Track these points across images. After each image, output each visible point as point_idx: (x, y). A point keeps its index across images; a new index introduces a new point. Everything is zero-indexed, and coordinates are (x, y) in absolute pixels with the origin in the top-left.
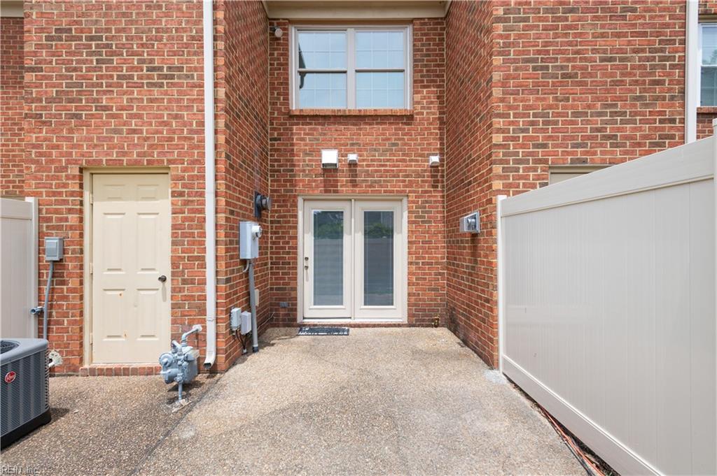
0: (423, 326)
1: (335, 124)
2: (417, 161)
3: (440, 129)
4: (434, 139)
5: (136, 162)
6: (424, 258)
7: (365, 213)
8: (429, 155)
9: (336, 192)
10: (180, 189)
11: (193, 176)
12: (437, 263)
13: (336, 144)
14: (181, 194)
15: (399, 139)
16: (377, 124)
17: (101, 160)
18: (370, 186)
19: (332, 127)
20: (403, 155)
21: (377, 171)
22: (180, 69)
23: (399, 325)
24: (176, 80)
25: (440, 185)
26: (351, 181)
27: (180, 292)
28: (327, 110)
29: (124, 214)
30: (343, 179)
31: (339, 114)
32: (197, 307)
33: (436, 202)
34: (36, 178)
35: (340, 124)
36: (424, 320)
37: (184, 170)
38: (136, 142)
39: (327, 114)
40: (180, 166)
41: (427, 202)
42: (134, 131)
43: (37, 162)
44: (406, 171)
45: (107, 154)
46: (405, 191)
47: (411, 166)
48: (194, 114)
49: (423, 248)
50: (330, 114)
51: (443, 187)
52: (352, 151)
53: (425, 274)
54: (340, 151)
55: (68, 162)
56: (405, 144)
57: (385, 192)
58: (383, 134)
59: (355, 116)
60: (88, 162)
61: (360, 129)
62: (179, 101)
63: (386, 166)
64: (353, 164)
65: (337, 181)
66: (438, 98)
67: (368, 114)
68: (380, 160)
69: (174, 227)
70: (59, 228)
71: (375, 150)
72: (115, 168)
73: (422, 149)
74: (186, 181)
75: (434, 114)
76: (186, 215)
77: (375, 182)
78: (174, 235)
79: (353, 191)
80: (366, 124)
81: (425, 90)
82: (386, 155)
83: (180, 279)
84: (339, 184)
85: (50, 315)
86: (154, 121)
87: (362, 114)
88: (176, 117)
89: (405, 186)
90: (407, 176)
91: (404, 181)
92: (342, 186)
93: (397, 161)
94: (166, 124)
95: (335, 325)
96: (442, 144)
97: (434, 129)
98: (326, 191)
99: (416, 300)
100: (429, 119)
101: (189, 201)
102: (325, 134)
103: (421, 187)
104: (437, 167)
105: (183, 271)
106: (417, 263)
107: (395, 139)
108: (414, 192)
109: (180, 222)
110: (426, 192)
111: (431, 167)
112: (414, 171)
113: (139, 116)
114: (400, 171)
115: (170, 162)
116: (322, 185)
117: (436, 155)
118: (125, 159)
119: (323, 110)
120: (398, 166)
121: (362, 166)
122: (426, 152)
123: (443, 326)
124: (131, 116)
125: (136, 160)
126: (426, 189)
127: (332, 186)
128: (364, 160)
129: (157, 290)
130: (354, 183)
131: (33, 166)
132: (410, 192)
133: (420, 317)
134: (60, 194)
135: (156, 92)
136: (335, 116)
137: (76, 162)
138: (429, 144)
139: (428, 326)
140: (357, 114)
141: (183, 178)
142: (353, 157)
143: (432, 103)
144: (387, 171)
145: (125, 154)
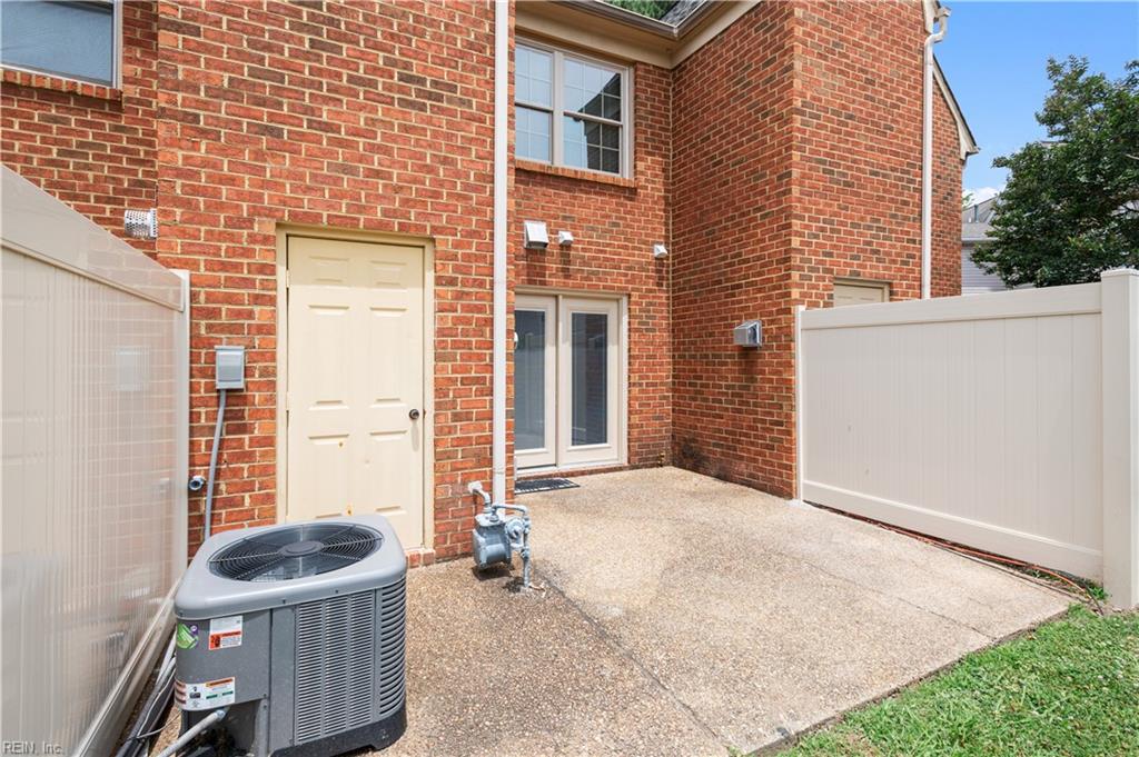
0: (646, 467)
1: (542, 185)
2: (640, 249)
3: (665, 211)
4: (659, 223)
5: (381, 225)
6: (648, 377)
7: (573, 315)
8: (654, 243)
9: (543, 283)
10: (450, 273)
11: (469, 255)
12: (662, 384)
13: (544, 214)
14: (452, 282)
15: (621, 218)
16: (596, 193)
17: (320, 216)
18: (587, 279)
19: (540, 190)
20: (626, 240)
21: (594, 258)
22: (453, 89)
23: (620, 469)
24: (445, 105)
25: (665, 283)
26: (563, 270)
27: (450, 433)
28: (535, 164)
29: (347, 308)
30: (553, 265)
31: (549, 172)
32: (475, 455)
33: (661, 304)
34: (183, 233)
35: (548, 186)
36: (647, 459)
37: (457, 245)
38: (380, 191)
39: (534, 169)
40: (450, 238)
41: (651, 304)
42: (378, 174)
43: (186, 204)
44: (628, 261)
45: (330, 207)
46: (626, 288)
47: (634, 255)
48: (472, 161)
49: (646, 364)
50: (538, 170)
51: (668, 285)
52: (564, 227)
53: (649, 398)
54: (549, 225)
55: (255, 211)
56: (628, 226)
57: (604, 287)
58: (602, 209)
59: (569, 178)
60: (293, 215)
61: (575, 198)
62: (449, 137)
63: (605, 252)
64: (566, 246)
65: (545, 268)
66: (664, 170)
67: (586, 178)
68: (598, 244)
69: (440, 332)
70: (236, 329)
71: (593, 229)
72: (343, 231)
73: (646, 235)
74: (460, 263)
75: (659, 191)
76: (459, 314)
77: (593, 273)
78: (439, 345)
79: (565, 285)
80: (581, 191)
81: (649, 158)
82: (605, 238)
83: (449, 413)
84: (547, 272)
85: (216, 490)
86: (410, 162)
87: (579, 177)
88: (445, 161)
89: (627, 282)
90: (630, 268)
91: (626, 275)
92: (550, 276)
93: (619, 247)
94: (431, 170)
96: (667, 231)
97: (659, 210)
98: (530, 282)
99: (639, 433)
100: (653, 196)
101: (463, 293)
102: (528, 198)
103: (645, 284)
104: (662, 259)
105: (454, 401)
106: (641, 385)
107: (617, 218)
108: (638, 290)
109: (450, 325)
110: (650, 291)
111: (656, 259)
112: (638, 263)
113: (386, 151)
114: (622, 261)
115: (435, 229)
116: (525, 272)
117: (660, 243)
118: (362, 218)
119: (529, 163)
120: (619, 254)
121: (577, 249)
122: (651, 239)
123: (668, 464)
124: (372, 148)
125: (380, 222)
126: (651, 287)
127: (538, 275)
128: (579, 242)
129: (404, 432)
130: (567, 274)
131: (178, 211)
132: (633, 290)
133: (643, 457)
134: (237, 267)
135: (414, 117)
136: (543, 174)
137: (270, 213)
138: (654, 229)
139: (652, 466)
140: (572, 176)
141: (455, 257)
142: (566, 236)
143: (656, 176)
144: (606, 259)
145: (361, 209)
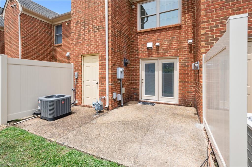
0: (185, 106)
1: (151, 33)
2: (183, 43)
3: (193, 29)
4: (190, 34)
5: (92, 53)
6: (185, 80)
7: (163, 63)
8: (188, 40)
9: (152, 57)
10: (101, 59)
11: (103, 55)
12: (191, 82)
13: (152, 40)
14: (101, 60)
15: (175, 35)
16: (167, 31)
17: (85, 53)
18: (164, 54)
19: (151, 35)
20: (177, 41)
21: (166, 48)
22: (101, 26)
23: (175, 105)
24: (100, 30)
25: (192, 51)
26: (157, 53)
27: (101, 87)
28: (149, 29)
29: (89, 66)
30: (154, 52)
31: (153, 30)
32: (104, 92)
33: (191, 58)
34: (73, 58)
35: (153, 33)
36: (185, 104)
37: (102, 54)
38: (91, 47)
39: (149, 30)
40: (101, 53)
41: (187, 58)
42: (91, 45)
43: (73, 55)
44: (178, 47)
45: (86, 51)
46: (178, 55)
47: (180, 45)
48: (104, 38)
49: (185, 76)
50: (150, 30)
51: (194, 52)
52: (158, 42)
53: (186, 86)
54: (153, 42)
55: (79, 54)
56: (178, 37)
57: (170, 55)
58: (169, 35)
59: (159, 30)
60: (82, 54)
61: (160, 34)
62: (100, 35)
63: (170, 46)
64: (158, 47)
65: (152, 53)
66: (192, 17)
67: (163, 28)
68: (168, 44)
69: (99, 69)
70: (77, 70)
71: (166, 41)
72: (88, 55)
73: (185, 38)
74: (102, 57)
75: (190, 23)
76: (102, 66)
77: (166, 52)
78: (99, 72)
79: (158, 56)
80: (163, 32)
81: (186, 15)
82: (170, 42)
83: (101, 83)
84: (153, 54)
85: (76, 91)
86: (95, 41)
87: (161, 28)
88: (100, 39)
89: (178, 53)
90: (179, 49)
91: (177, 51)
92: (154, 55)
93: (174, 44)
94: (98, 42)
95: (151, 102)
96: (194, 35)
97: (190, 29)
98: (149, 57)
99: (182, 96)
100: (188, 26)
101: (103, 62)
102: (148, 37)
103: (184, 53)
104: (192, 44)
105: (101, 82)
106: (182, 82)
107: (174, 36)
108: (181, 55)
109: (101, 68)
110: (186, 54)
111: (189, 44)
112: (181, 47)
113: (92, 41)
114: (176, 47)
115: (99, 52)
116: (147, 55)
117: (191, 39)
118: (89, 52)
119: (148, 29)
120: (175, 46)
121: (161, 47)
122: (187, 39)
123: (194, 107)
124: (91, 41)
125: (91, 52)
126: (187, 53)
127: (150, 55)
128: (162, 45)
129: (96, 86)
130: (158, 53)
131: (73, 56)
132: (180, 55)
133: (184, 102)
134: (77, 62)
135: (96, 34)
136: (152, 31)
137: (80, 54)
138: (188, 36)
139: (187, 106)
140: (159, 29)
141: (101, 56)
142: (157, 44)
143: (189, 19)
144: (171, 48)
145: (89, 51)
